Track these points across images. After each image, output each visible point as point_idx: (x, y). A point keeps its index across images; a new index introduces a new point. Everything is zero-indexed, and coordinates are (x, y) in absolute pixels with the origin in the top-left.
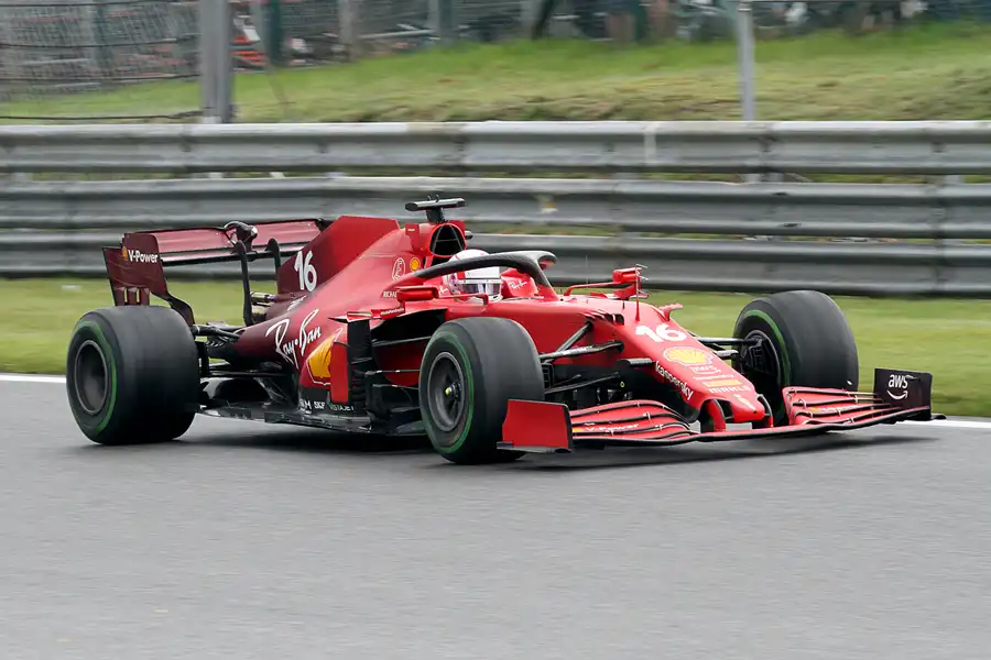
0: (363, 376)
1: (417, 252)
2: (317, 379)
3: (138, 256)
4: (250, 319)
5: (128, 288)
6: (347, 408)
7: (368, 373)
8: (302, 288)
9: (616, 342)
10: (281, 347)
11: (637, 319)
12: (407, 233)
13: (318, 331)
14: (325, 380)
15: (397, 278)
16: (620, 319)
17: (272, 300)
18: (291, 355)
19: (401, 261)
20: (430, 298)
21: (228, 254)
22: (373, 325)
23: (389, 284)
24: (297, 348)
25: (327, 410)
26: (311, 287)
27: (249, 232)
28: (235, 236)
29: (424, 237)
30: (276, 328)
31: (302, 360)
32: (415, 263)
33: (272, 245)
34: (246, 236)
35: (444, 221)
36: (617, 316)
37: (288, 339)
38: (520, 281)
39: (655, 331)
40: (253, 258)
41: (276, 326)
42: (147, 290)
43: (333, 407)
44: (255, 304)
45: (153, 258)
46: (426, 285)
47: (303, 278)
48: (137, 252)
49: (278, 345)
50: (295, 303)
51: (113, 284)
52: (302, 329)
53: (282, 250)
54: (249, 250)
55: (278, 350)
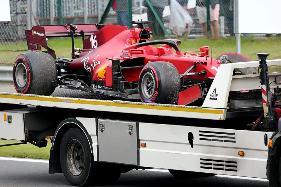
0: (117, 78)
1: (134, 37)
2: (100, 78)
3: (38, 33)
4: (74, 57)
5: (33, 44)
6: (110, 88)
7: (119, 77)
8: (92, 47)
9: (204, 71)
10: (86, 67)
11: (211, 64)
12: (131, 31)
13: (99, 62)
14: (103, 79)
15: (127, 46)
16: (206, 64)
17: (81, 51)
18: (89, 69)
19: (128, 40)
20: (140, 54)
21: (67, 35)
22: (121, 61)
23: (125, 48)
24: (92, 67)
25: (103, 88)
26: (95, 47)
27: (74, 28)
28: (69, 28)
29: (137, 33)
30: (85, 60)
31: (93, 71)
32: (133, 41)
33: (82, 33)
34: (73, 29)
35: (144, 28)
36: (205, 63)
37: (88, 64)
38: (168, 49)
39: (218, 68)
40: (76, 36)
41: (84, 60)
42: (40, 45)
43: (105, 88)
44: (75, 52)
45: (43, 35)
46: (138, 49)
47: (93, 44)
48: (37, 32)
49: (85, 66)
50: (90, 52)
51: (28, 42)
52: (94, 61)
53: (85, 34)
54: (74, 33)
55: (85, 68)
